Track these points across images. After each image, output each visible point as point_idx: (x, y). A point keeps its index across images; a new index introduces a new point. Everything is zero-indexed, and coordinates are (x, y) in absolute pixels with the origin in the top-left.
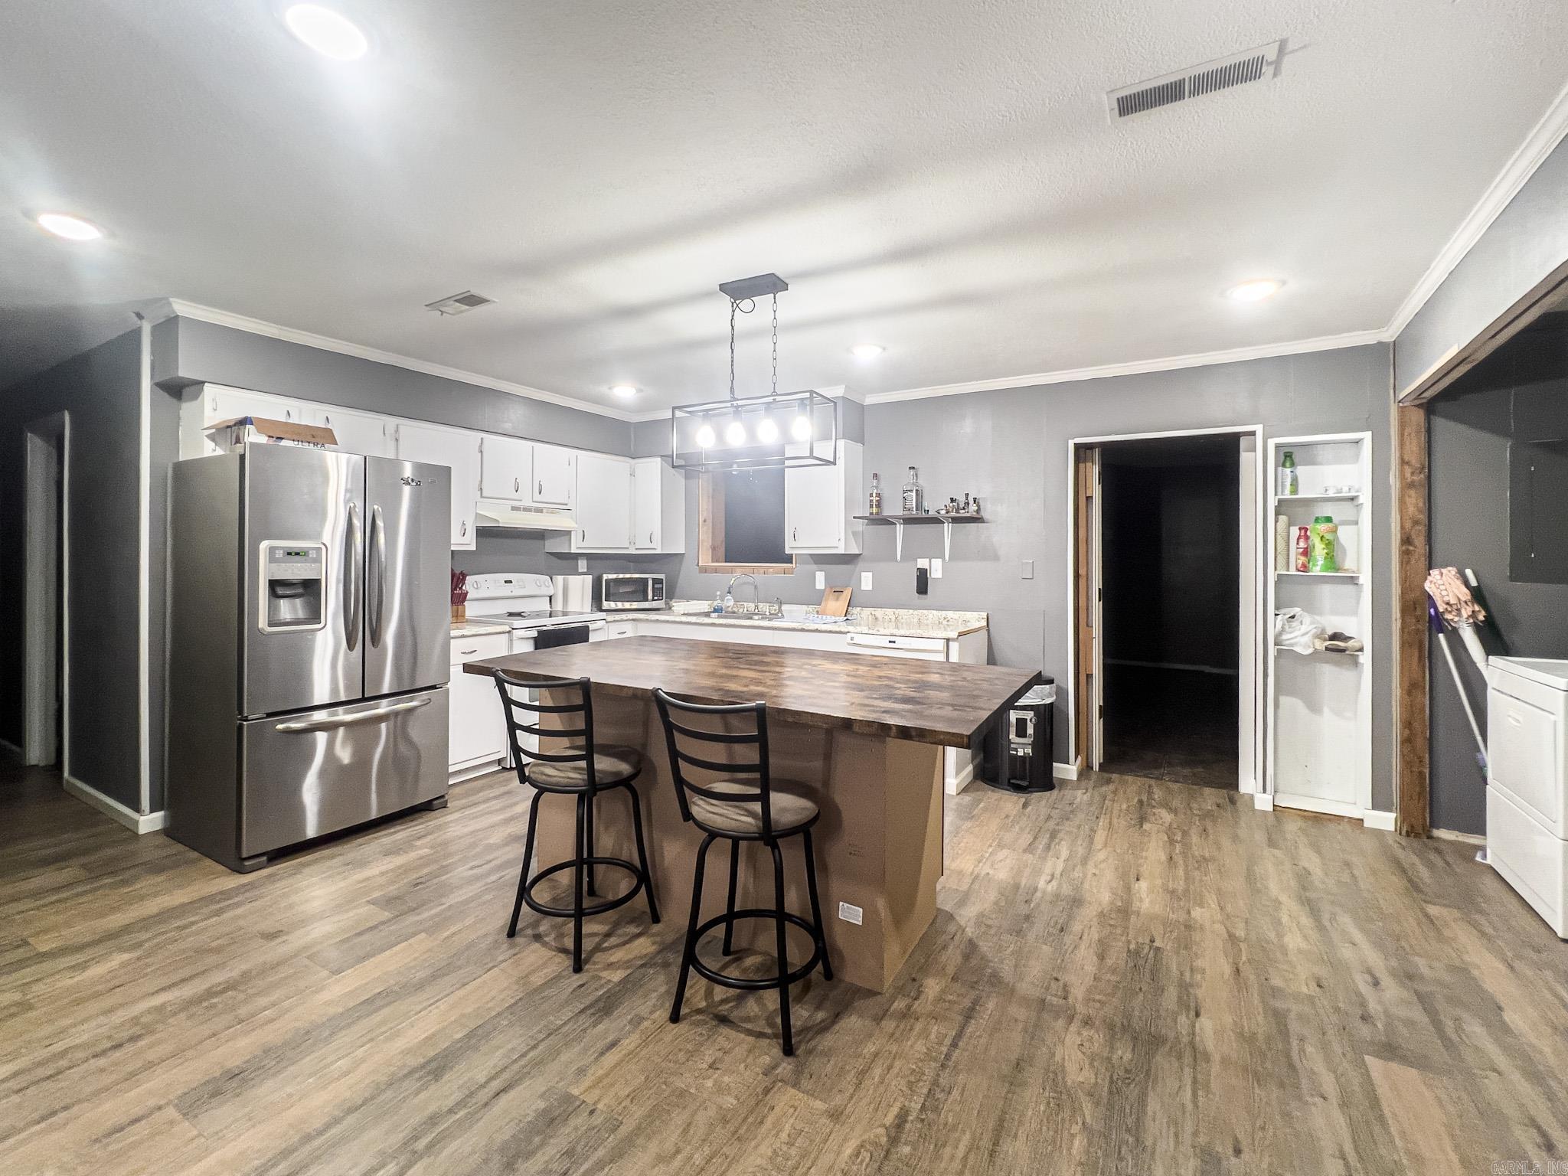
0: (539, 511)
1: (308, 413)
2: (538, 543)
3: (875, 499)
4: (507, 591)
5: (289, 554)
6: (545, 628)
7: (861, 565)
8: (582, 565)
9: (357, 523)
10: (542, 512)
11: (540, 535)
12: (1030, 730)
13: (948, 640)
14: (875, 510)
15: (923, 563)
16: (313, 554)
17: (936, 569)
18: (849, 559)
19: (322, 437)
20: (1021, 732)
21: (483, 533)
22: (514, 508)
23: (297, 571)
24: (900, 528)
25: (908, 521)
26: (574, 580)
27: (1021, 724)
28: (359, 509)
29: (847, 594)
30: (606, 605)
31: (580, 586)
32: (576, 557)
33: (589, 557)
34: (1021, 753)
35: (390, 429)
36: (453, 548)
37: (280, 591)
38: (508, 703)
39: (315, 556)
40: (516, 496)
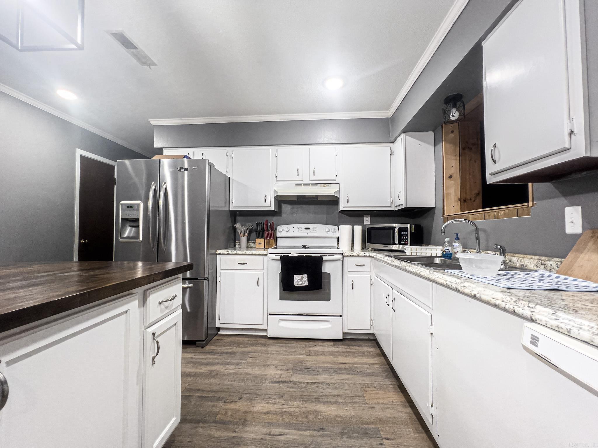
5: (128, 207)
6: (290, 255)
10: (317, 186)
16: (136, 207)
21: (279, 199)
22: (297, 186)
39: (137, 208)
40: (298, 178)
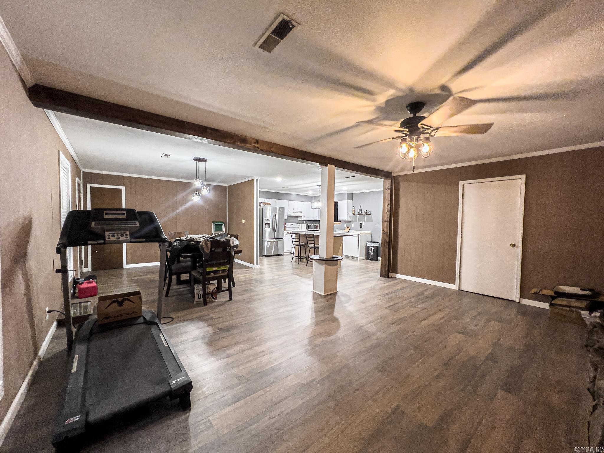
0: (297, 213)
1: (267, 201)
2: (297, 218)
3: (353, 211)
4: (292, 226)
7: (352, 223)
8: (305, 222)
9: (274, 215)
11: (297, 217)
12: (373, 250)
13: (359, 235)
14: (353, 213)
15: (361, 222)
17: (363, 223)
18: (350, 221)
19: (269, 204)
20: (371, 251)
21: (288, 216)
22: (293, 212)
23: (268, 222)
24: (358, 216)
25: (359, 215)
26: (303, 225)
27: (371, 249)
28: (274, 214)
29: (349, 228)
30: (308, 229)
31: (304, 226)
32: (303, 221)
33: (306, 221)
34: (371, 254)
35: (276, 201)
36: (285, 219)
37: (266, 224)
38: (292, 236)
40: (293, 210)
